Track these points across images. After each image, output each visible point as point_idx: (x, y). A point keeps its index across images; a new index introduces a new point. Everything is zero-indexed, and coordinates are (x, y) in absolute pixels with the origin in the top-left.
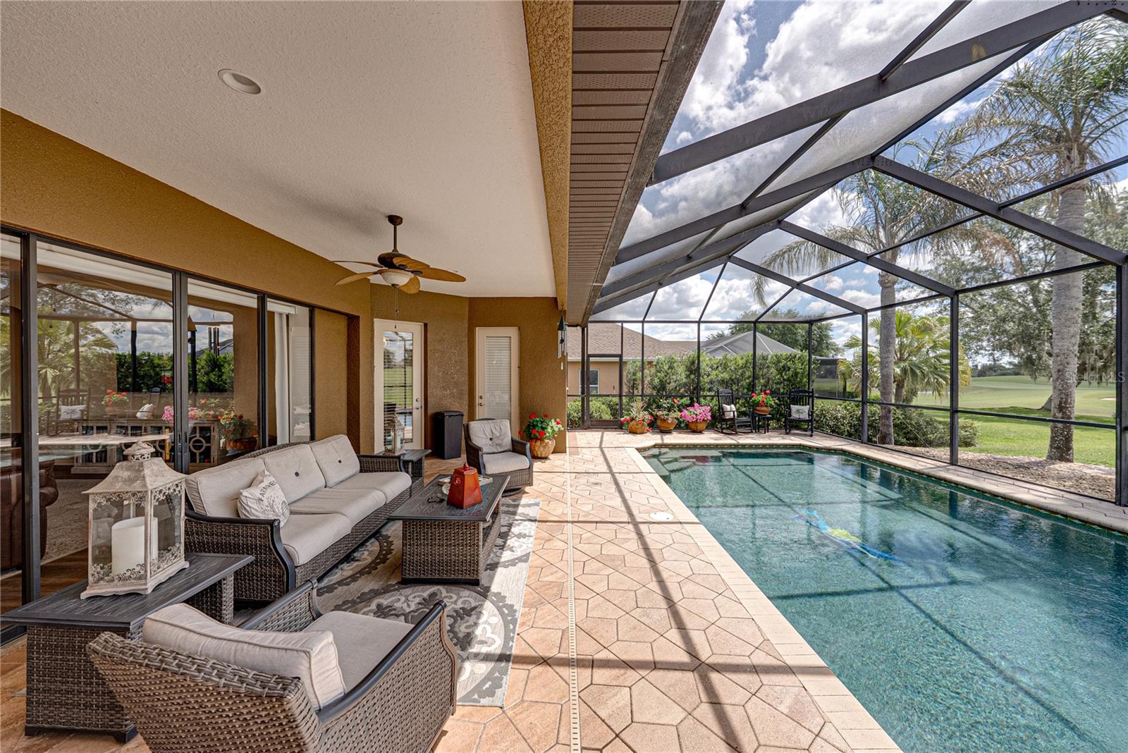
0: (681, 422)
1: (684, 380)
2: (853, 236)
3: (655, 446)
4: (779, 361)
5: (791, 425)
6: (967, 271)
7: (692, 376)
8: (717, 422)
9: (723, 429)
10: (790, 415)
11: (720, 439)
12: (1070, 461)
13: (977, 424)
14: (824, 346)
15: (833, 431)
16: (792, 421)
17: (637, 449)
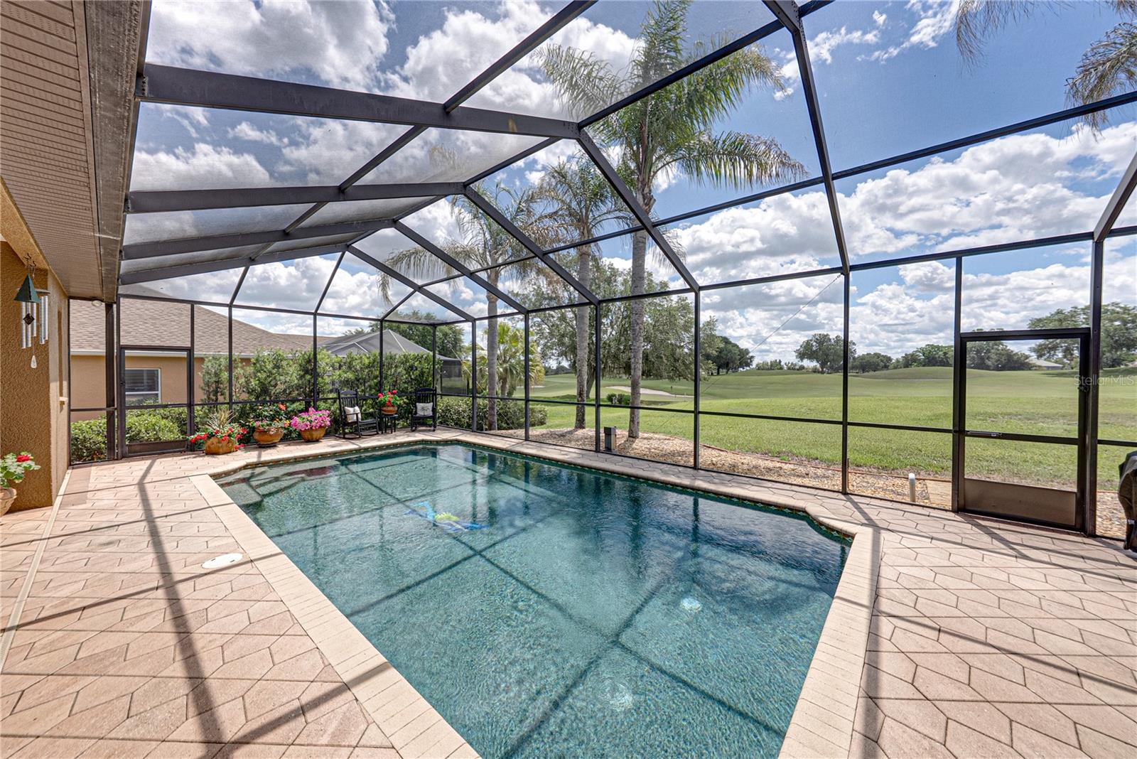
0: (291, 432)
1: (296, 381)
2: (467, 254)
3: (245, 467)
4: (407, 361)
5: (417, 423)
6: (545, 299)
7: (308, 377)
8: (339, 427)
9: (345, 433)
10: (416, 413)
11: (340, 445)
12: (584, 428)
13: (547, 408)
14: (458, 348)
15: (456, 424)
16: (420, 418)
17: (212, 476)
